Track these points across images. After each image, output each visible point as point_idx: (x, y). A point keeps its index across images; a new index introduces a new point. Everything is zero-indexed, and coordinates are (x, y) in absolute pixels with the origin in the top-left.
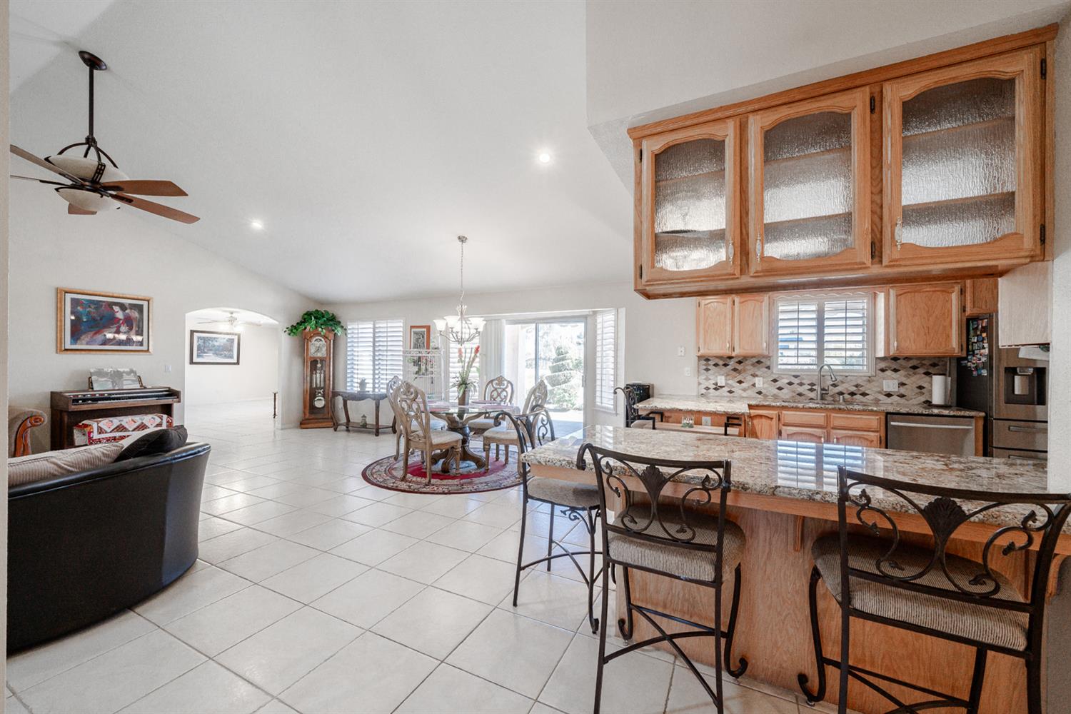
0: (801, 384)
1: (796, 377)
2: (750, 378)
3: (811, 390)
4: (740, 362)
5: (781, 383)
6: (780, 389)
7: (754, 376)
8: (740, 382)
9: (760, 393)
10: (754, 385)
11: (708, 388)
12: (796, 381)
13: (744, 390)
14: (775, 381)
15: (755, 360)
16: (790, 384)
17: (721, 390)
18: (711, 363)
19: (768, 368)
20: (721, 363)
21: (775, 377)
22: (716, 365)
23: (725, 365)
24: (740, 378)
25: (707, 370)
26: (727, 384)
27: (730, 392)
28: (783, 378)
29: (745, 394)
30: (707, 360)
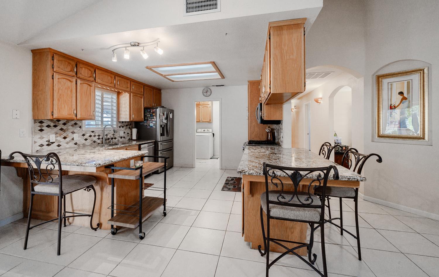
0: (95, 136)
1: (93, 132)
2: (70, 134)
3: (99, 139)
4: (64, 124)
5: (87, 136)
6: (86, 140)
7: (73, 133)
8: (65, 138)
9: (76, 144)
10: (73, 139)
11: (42, 145)
12: (93, 134)
13: (67, 143)
14: (84, 135)
15: (73, 122)
16: (90, 136)
17: (52, 145)
18: (45, 124)
19: (80, 127)
20: (52, 124)
21: (84, 133)
22: (48, 126)
23: (55, 126)
24: (65, 135)
25: (41, 130)
26: (56, 140)
27: (59, 146)
28: (87, 133)
29: (68, 146)
30: (41, 122)
